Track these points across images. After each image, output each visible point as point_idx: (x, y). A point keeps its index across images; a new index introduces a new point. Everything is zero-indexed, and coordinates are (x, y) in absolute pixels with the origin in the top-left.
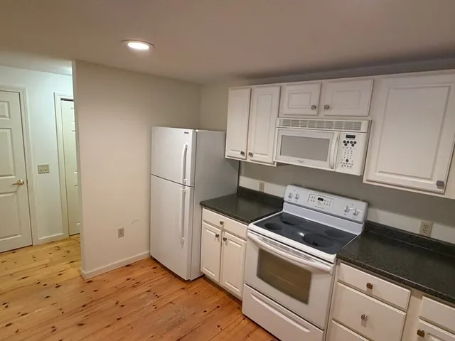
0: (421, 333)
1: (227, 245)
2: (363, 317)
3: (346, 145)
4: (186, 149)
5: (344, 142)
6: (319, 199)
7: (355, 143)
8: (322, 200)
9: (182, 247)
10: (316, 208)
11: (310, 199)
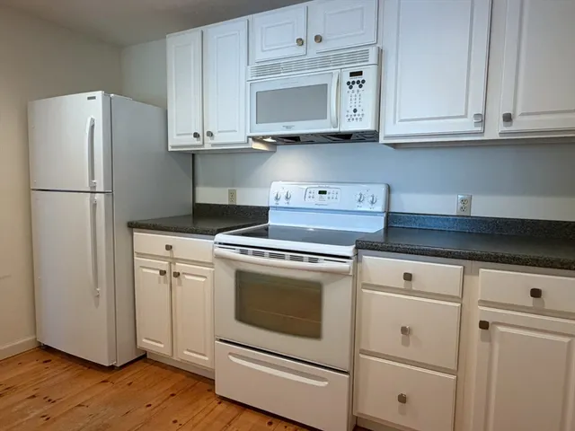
0: (484, 325)
1: (180, 284)
2: (404, 330)
3: (351, 88)
4: (92, 127)
5: (348, 83)
6: (320, 192)
7: (363, 81)
8: (324, 192)
9: (97, 305)
10: (317, 207)
11: (307, 196)
